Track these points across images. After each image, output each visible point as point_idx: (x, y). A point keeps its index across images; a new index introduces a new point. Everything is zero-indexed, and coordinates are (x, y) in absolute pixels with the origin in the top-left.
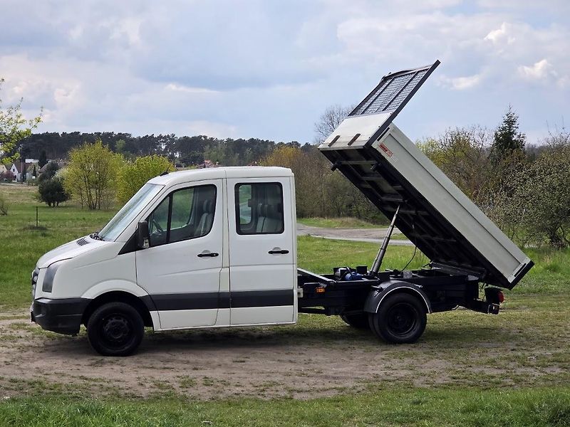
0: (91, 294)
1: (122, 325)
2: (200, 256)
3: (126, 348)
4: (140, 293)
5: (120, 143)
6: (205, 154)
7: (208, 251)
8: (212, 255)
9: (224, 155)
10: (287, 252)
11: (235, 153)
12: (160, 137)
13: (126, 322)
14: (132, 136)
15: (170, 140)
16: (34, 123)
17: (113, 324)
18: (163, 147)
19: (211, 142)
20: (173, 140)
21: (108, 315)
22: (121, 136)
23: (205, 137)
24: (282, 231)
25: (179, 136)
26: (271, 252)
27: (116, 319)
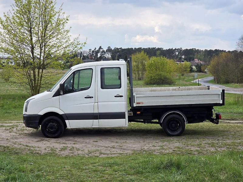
0: (42, 113)
1: (54, 125)
2: (85, 98)
3: (56, 135)
4: (61, 113)
5: (158, 52)
6: (195, 56)
7: (89, 96)
8: (90, 97)
9: (203, 57)
10: (122, 96)
11: (208, 56)
12: (176, 49)
13: (56, 124)
14: (164, 49)
15: (180, 50)
16: (83, 44)
17: (51, 125)
18: (177, 53)
19: (198, 51)
20: (181, 50)
21: (49, 121)
22: (159, 49)
23: (195, 49)
24: (120, 88)
25: (183, 49)
26: (115, 96)
27: (52, 123)
